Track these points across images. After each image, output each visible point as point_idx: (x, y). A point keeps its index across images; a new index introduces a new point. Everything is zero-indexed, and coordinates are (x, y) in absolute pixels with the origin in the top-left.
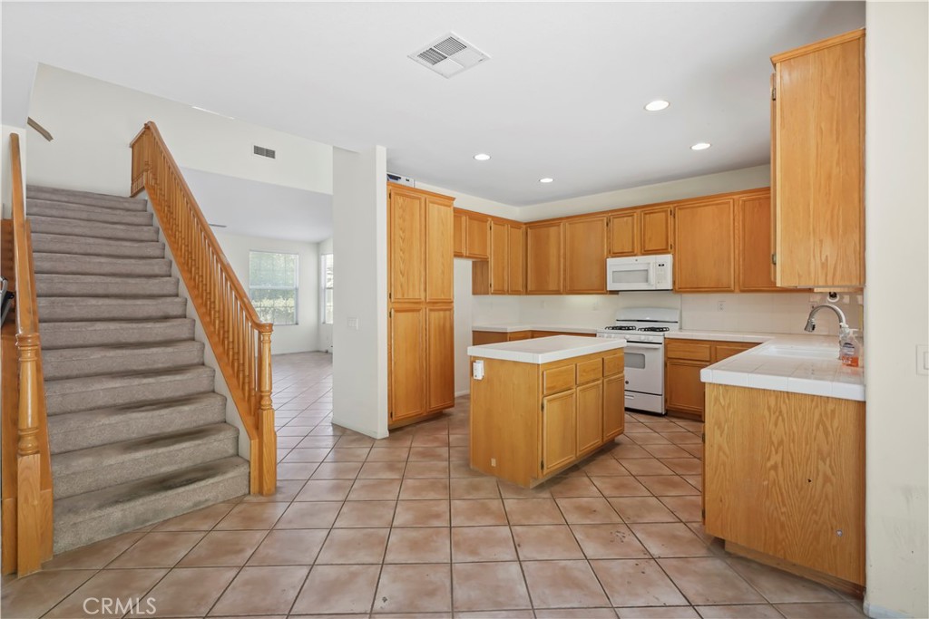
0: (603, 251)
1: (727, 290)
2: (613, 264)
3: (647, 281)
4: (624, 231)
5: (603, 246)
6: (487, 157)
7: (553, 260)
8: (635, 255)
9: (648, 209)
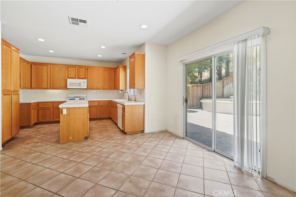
0: (65, 76)
1: (99, 89)
2: (69, 81)
3: (80, 86)
4: (72, 72)
5: (65, 75)
6: (43, 40)
7: (45, 78)
8: (76, 79)
9: (80, 67)
